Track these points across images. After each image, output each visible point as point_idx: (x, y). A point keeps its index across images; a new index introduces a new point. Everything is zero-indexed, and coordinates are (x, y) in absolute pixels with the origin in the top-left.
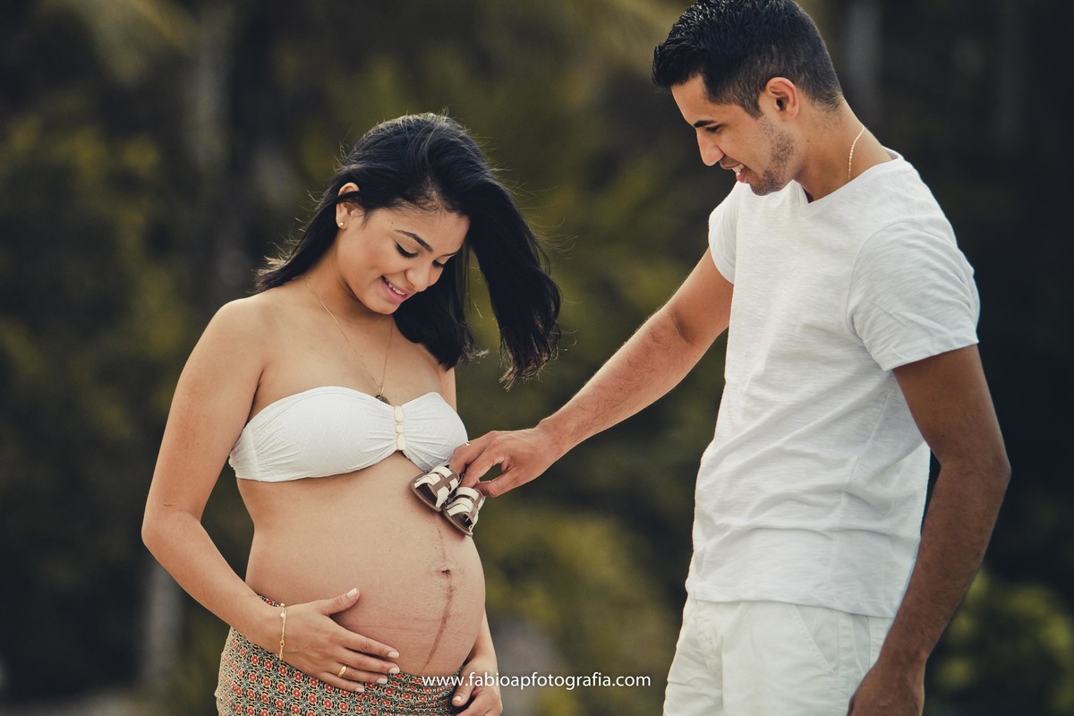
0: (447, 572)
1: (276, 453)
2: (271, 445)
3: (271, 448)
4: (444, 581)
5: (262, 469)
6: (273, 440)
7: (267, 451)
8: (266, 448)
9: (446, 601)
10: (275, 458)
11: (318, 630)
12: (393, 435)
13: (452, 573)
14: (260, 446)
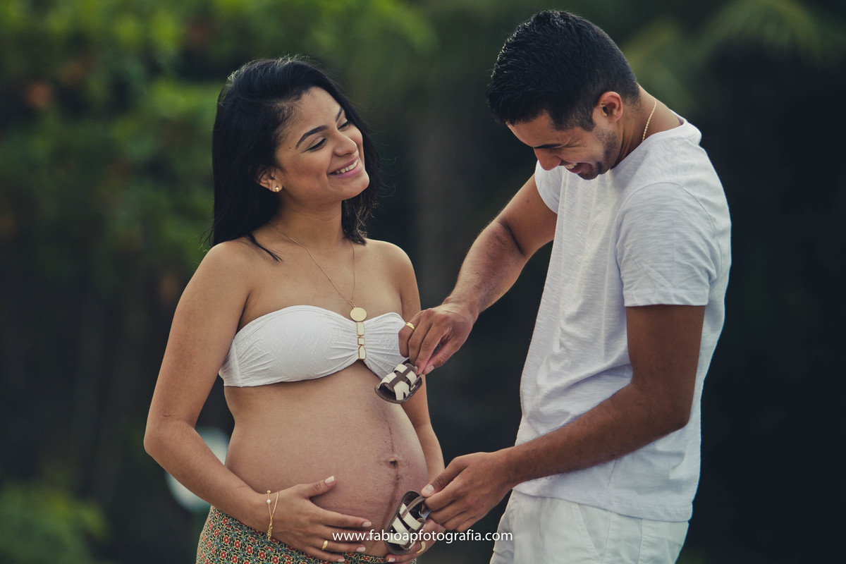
0: (394, 463)
1: (255, 361)
2: (250, 355)
3: (251, 357)
4: (392, 471)
5: (243, 377)
6: (253, 350)
7: (247, 360)
8: (247, 358)
9: (393, 488)
10: (253, 366)
11: (299, 513)
12: (356, 347)
13: (399, 464)
14: (241, 357)
